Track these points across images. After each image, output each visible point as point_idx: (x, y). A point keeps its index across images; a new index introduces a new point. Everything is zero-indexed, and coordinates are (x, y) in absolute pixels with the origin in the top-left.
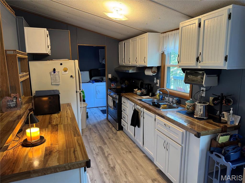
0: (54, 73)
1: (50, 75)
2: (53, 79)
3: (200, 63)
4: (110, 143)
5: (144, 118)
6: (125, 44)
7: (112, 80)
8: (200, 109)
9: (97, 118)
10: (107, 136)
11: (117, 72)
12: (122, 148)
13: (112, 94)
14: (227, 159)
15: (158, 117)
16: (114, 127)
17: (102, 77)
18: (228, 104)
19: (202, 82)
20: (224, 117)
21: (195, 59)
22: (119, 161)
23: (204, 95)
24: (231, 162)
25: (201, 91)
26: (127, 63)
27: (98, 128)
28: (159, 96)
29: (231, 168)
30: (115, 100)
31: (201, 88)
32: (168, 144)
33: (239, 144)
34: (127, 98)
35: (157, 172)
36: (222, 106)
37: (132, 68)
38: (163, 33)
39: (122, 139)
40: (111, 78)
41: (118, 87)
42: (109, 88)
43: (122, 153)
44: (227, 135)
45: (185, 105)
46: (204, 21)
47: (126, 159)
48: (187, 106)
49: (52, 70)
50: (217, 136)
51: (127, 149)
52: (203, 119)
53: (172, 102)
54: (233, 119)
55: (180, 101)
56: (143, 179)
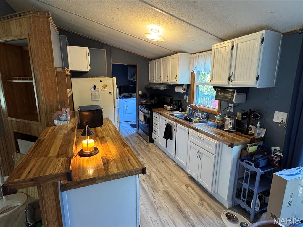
0: (95, 89)
1: (90, 91)
2: (94, 95)
3: (232, 82)
4: (143, 154)
5: (176, 131)
6: (156, 63)
7: (142, 96)
8: (229, 123)
9: (128, 132)
10: (139, 148)
11: (147, 89)
12: (154, 158)
13: (143, 109)
14: (257, 166)
15: (191, 130)
16: (145, 140)
17: (131, 93)
18: (255, 119)
19: (233, 99)
20: (251, 130)
21: (227, 79)
22: (154, 170)
23: (232, 110)
24: (260, 168)
25: (229, 107)
26: (157, 80)
27: (130, 141)
28: (189, 111)
29: (260, 174)
30: (147, 115)
31: (230, 104)
32: (201, 154)
33: (265, 153)
34: (159, 113)
35: (188, 179)
36: (249, 120)
37: (163, 86)
38: (193, 54)
39: (154, 150)
40: (141, 94)
41: (148, 103)
42: (139, 104)
43: (156, 163)
44: (255, 145)
45: (215, 120)
46: (237, 44)
47: (160, 168)
48: (216, 120)
49: (93, 87)
50: (248, 146)
51: (160, 159)
52: (232, 132)
53: (202, 117)
54: (260, 132)
55: (209, 116)
56: (178, 184)
